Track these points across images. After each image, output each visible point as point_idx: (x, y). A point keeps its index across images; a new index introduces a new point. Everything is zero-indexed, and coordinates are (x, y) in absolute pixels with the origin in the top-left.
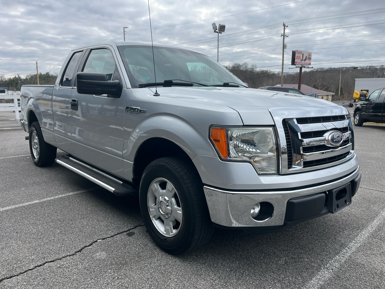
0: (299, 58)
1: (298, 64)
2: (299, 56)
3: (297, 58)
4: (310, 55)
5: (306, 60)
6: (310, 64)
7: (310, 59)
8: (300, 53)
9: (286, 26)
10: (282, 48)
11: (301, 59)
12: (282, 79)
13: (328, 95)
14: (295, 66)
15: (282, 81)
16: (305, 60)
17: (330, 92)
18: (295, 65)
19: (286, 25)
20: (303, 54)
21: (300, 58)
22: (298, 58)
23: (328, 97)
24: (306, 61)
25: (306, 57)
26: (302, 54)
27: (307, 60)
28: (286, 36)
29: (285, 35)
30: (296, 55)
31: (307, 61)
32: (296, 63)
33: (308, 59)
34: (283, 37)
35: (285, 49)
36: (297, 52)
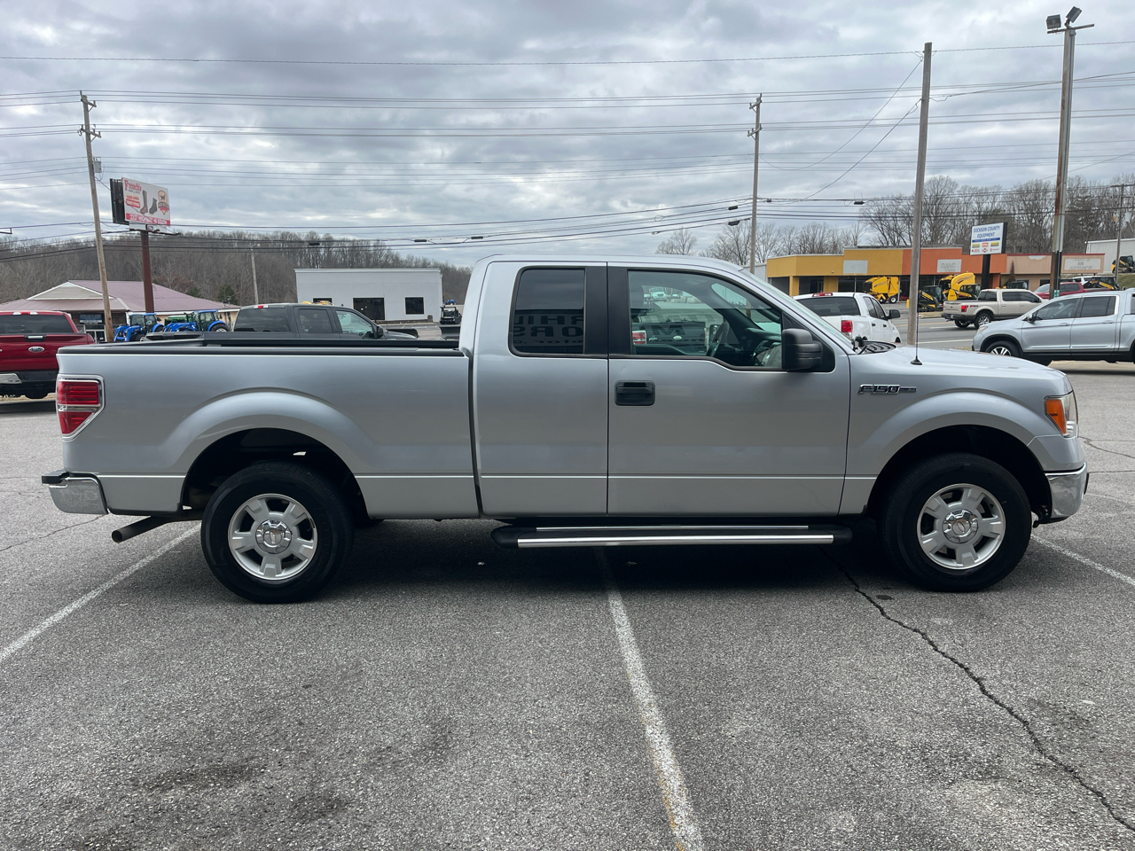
0: (135, 204)
1: (135, 220)
2: (135, 198)
3: (128, 202)
4: (163, 198)
5: (156, 210)
6: (169, 224)
7: (165, 208)
8: (136, 187)
9: (91, 104)
10: (87, 169)
11: (142, 206)
12: (102, 268)
13: (229, 313)
14: (128, 227)
15: (103, 273)
16: (153, 210)
17: (232, 306)
18: (127, 223)
19: (89, 99)
20: (144, 193)
21: (138, 205)
22: (131, 203)
23: (230, 318)
24: (155, 213)
25: (155, 201)
26: (141, 192)
27: (159, 210)
28: (94, 134)
29: (92, 131)
30: (126, 193)
31: (159, 214)
32: (129, 218)
33: (162, 208)
34: (84, 134)
35: (96, 174)
36: (126, 186)
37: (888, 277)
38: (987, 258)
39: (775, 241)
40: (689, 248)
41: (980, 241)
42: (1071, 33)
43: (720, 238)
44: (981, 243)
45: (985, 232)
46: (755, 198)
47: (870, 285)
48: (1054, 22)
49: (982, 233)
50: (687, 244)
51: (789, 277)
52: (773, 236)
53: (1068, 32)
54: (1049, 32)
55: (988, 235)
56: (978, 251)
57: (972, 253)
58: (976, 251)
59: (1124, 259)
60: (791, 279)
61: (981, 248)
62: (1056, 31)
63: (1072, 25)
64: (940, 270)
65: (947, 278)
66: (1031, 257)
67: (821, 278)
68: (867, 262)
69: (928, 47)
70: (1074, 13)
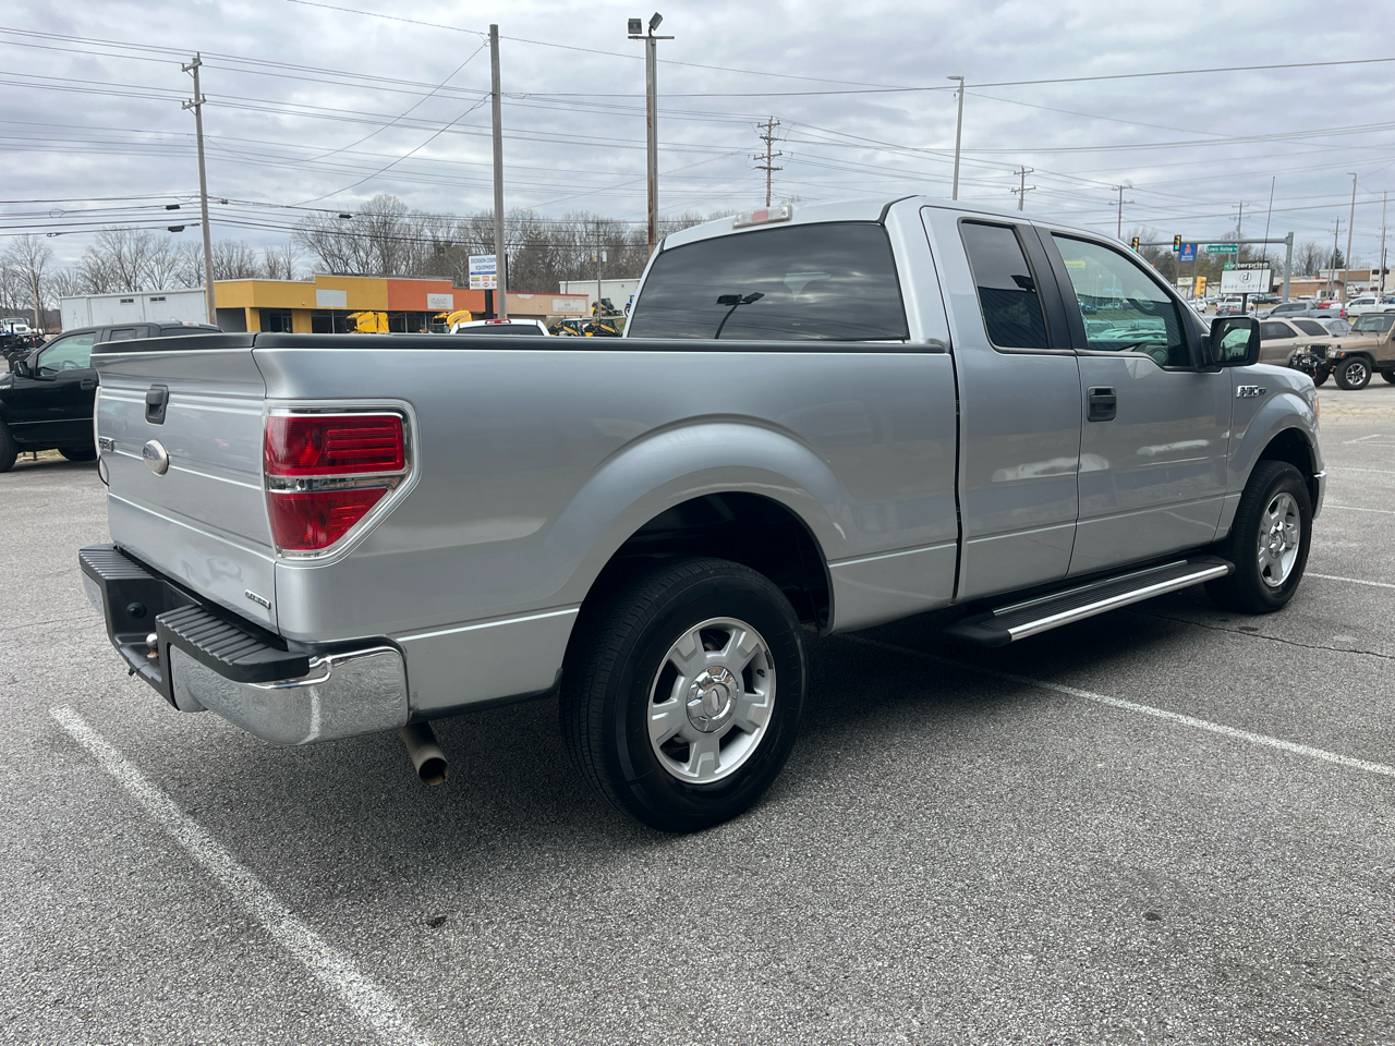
37: (375, 312)
38: (489, 294)
39: (174, 260)
40: (42, 264)
41: (480, 273)
42: (651, 39)
43: (93, 251)
44: (481, 276)
45: (484, 264)
46: (204, 196)
47: (355, 321)
48: (635, 25)
49: (481, 264)
50: (38, 258)
51: (243, 309)
52: (171, 254)
53: (649, 40)
54: (630, 37)
55: (487, 267)
56: (478, 285)
57: (471, 288)
58: (476, 285)
59: (603, 302)
60: (248, 312)
61: (481, 282)
62: (637, 38)
63: (654, 33)
64: (431, 307)
65: (441, 316)
66: (520, 296)
67: (288, 312)
68: (345, 292)
69: (494, 29)
70: (656, 20)
